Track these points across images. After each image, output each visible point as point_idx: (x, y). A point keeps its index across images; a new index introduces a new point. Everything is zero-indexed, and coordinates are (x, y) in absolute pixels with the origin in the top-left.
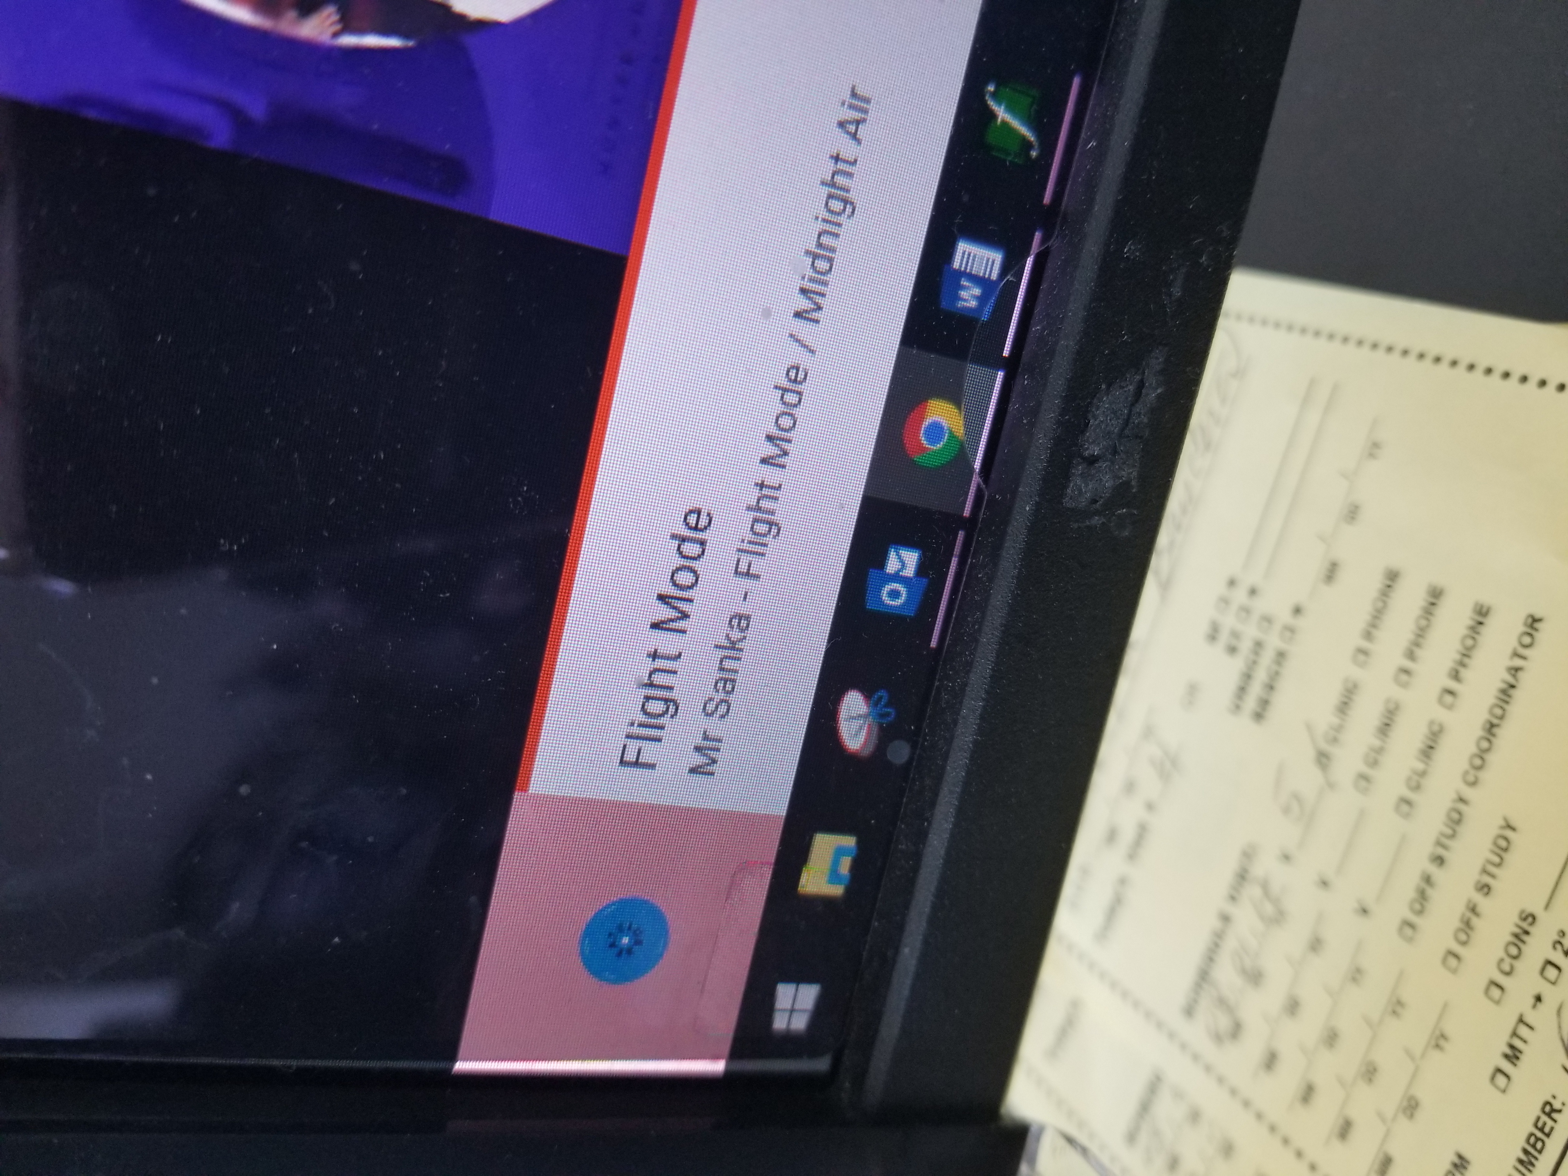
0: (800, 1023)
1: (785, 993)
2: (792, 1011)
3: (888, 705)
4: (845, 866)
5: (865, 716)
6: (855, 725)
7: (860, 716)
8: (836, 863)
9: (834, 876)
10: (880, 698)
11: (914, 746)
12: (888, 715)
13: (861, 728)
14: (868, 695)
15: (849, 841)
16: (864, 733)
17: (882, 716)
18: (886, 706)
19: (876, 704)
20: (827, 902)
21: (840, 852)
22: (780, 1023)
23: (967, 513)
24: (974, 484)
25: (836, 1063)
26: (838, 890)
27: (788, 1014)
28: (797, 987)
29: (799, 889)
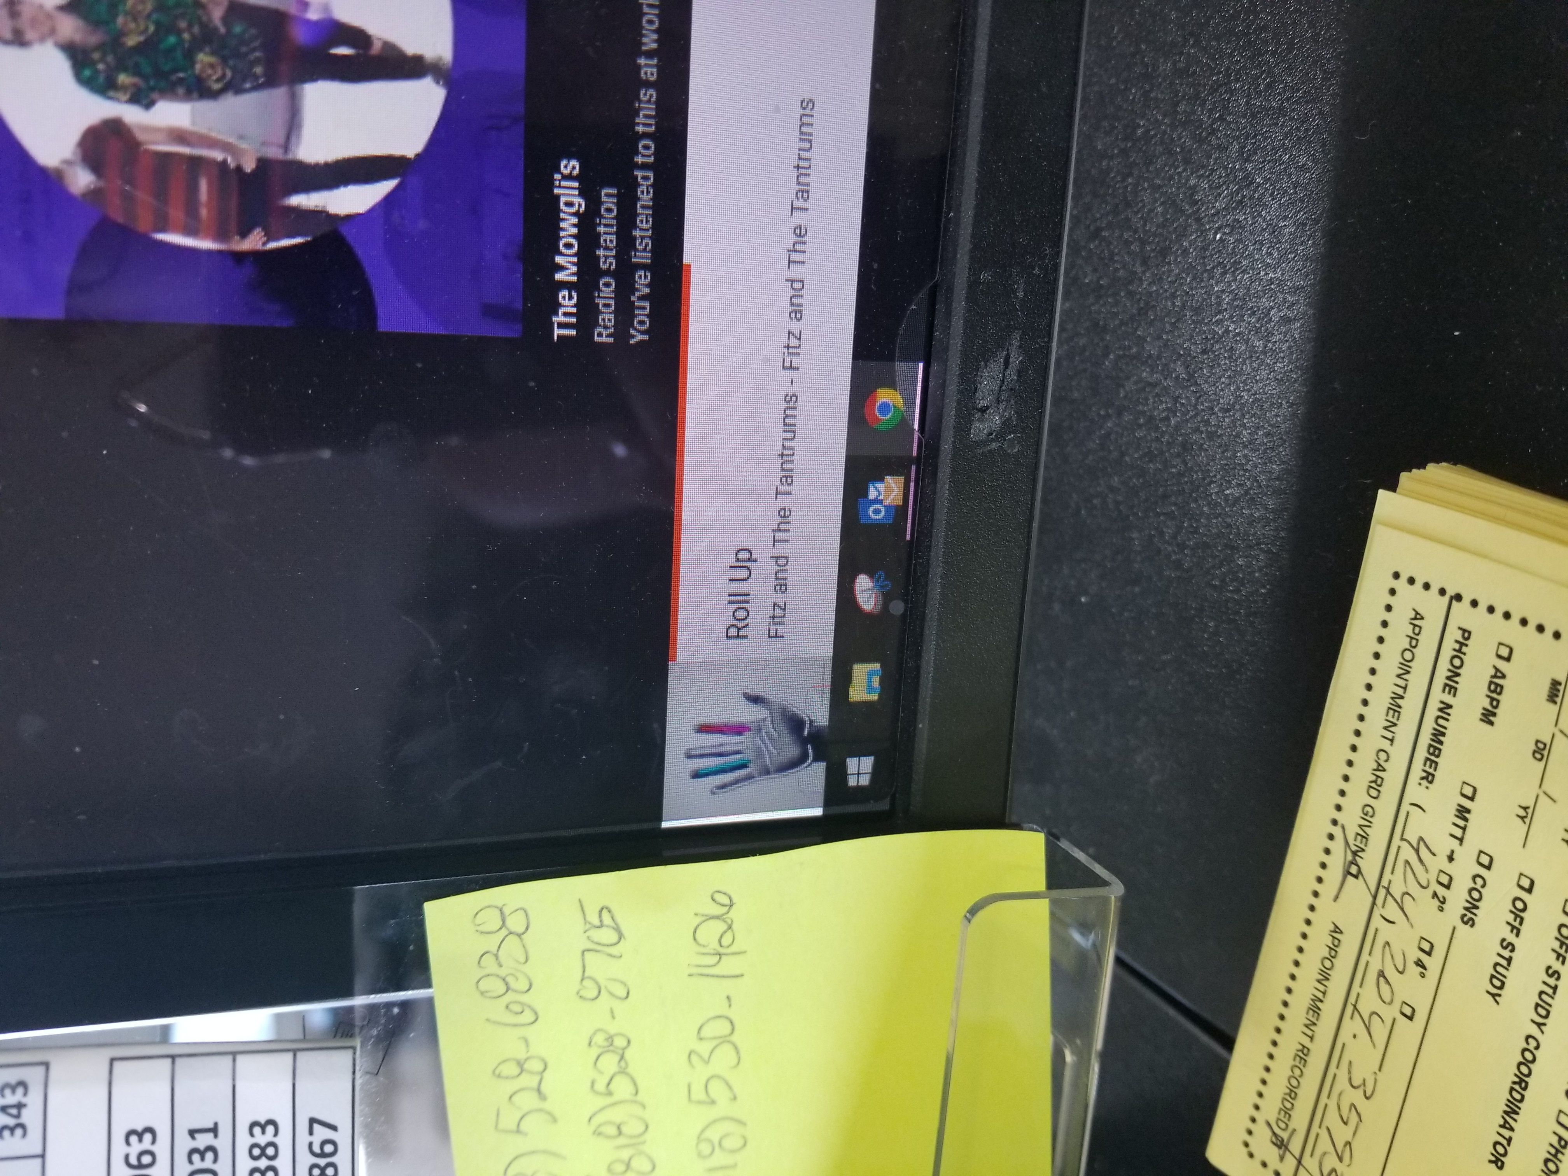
0: (865, 781)
1: (852, 764)
2: (858, 774)
4: (876, 682)
5: (872, 589)
6: (866, 595)
7: (869, 589)
8: (870, 681)
9: (870, 689)
10: (880, 577)
11: (906, 602)
12: (887, 586)
13: (870, 596)
14: (871, 576)
15: (877, 666)
16: (873, 599)
17: (883, 587)
18: (885, 580)
19: (878, 581)
20: (868, 705)
21: (871, 674)
22: (852, 782)
23: (915, 454)
24: (916, 435)
25: (893, 803)
26: (875, 697)
27: (856, 776)
28: (859, 759)
29: (849, 699)
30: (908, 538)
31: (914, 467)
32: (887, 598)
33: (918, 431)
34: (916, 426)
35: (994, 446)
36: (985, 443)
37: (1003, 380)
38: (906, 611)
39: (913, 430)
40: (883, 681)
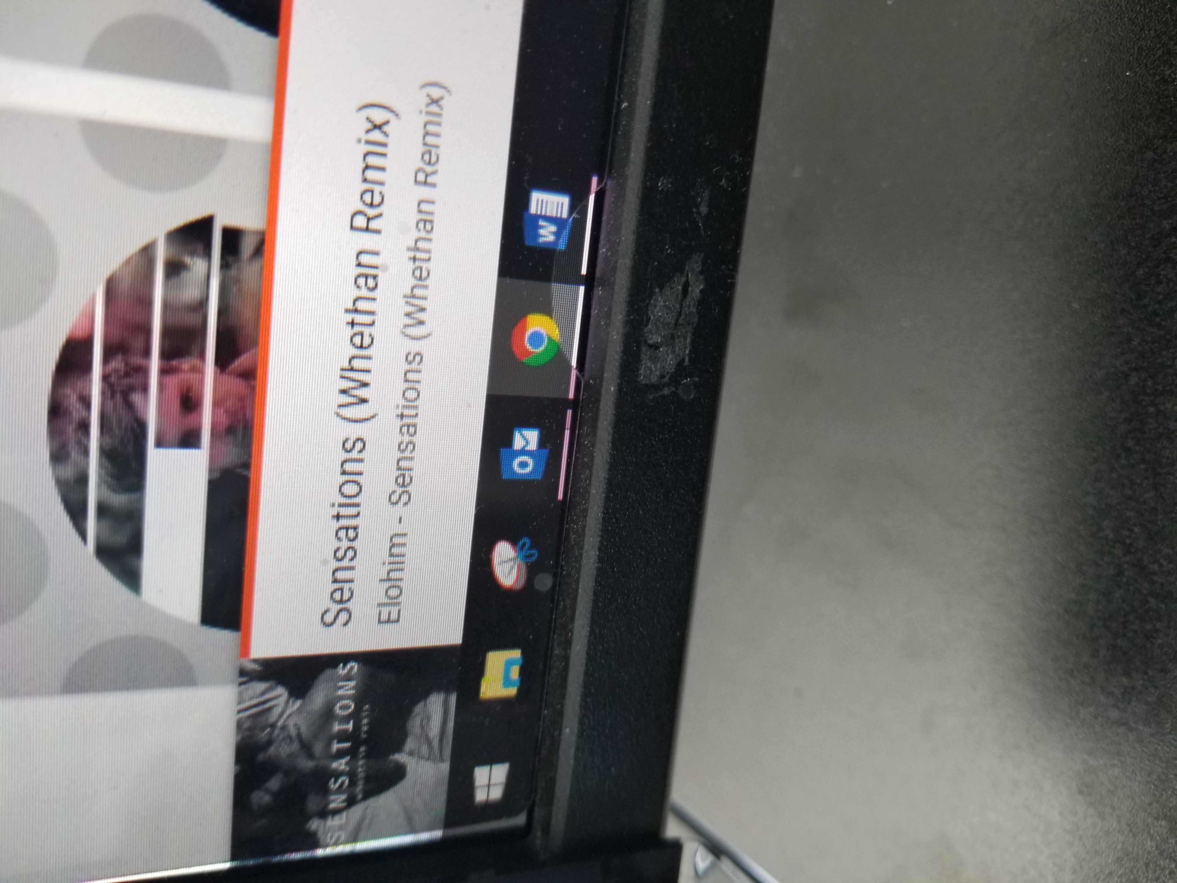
0: (496, 793)
1: (481, 775)
2: (489, 786)
4: (515, 673)
5: (514, 559)
6: (508, 566)
7: (510, 560)
8: (507, 672)
9: (507, 682)
10: (524, 545)
11: (555, 576)
12: (531, 555)
13: (512, 568)
14: (514, 543)
15: (516, 654)
16: (515, 572)
17: (527, 557)
18: (530, 548)
19: (522, 548)
20: (505, 702)
21: (509, 664)
22: (480, 796)
23: (571, 396)
24: (574, 373)
25: (530, 817)
26: (512, 691)
27: (486, 788)
28: (490, 767)
29: (481, 695)
30: (560, 497)
31: (569, 413)
32: (532, 570)
33: (576, 368)
34: (574, 363)
35: (666, 391)
36: (657, 387)
37: (681, 311)
38: (554, 585)
39: (570, 366)
40: (523, 672)
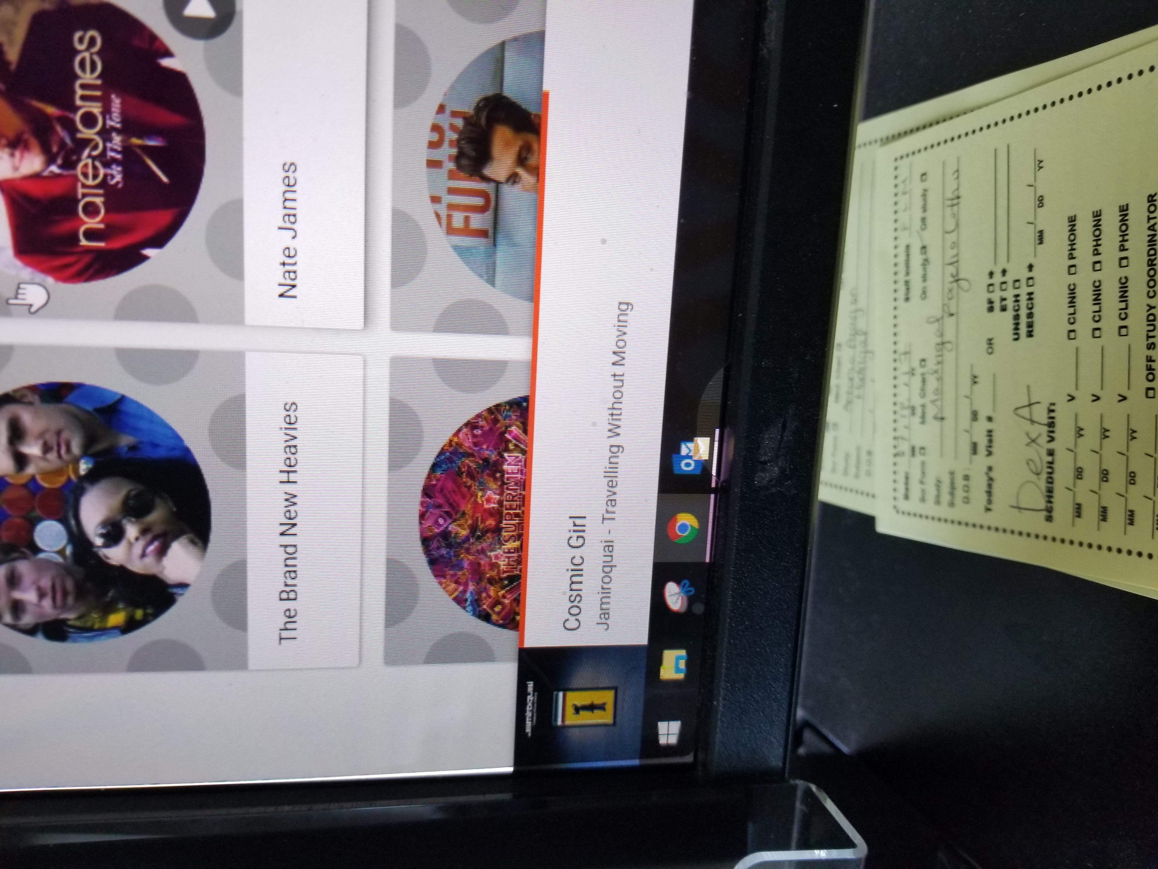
0: (673, 740)
1: (663, 727)
2: (668, 734)
3: (690, 586)
4: (682, 664)
5: (679, 593)
6: (674, 598)
7: (676, 594)
8: (677, 664)
9: (678, 670)
10: (685, 584)
11: (706, 604)
12: (690, 591)
13: (678, 599)
14: (678, 583)
15: (683, 653)
16: (680, 600)
17: (688, 592)
18: (689, 586)
19: (684, 587)
21: (678, 659)
22: (663, 741)
24: (714, 478)
25: (695, 757)
26: (681, 676)
27: (666, 736)
28: (669, 723)
29: (661, 677)
31: (712, 498)
32: (691, 601)
33: (716, 475)
34: (714, 472)
35: (774, 490)
36: (767, 488)
37: (781, 440)
38: (705, 611)
39: (712, 474)
40: (688, 664)
